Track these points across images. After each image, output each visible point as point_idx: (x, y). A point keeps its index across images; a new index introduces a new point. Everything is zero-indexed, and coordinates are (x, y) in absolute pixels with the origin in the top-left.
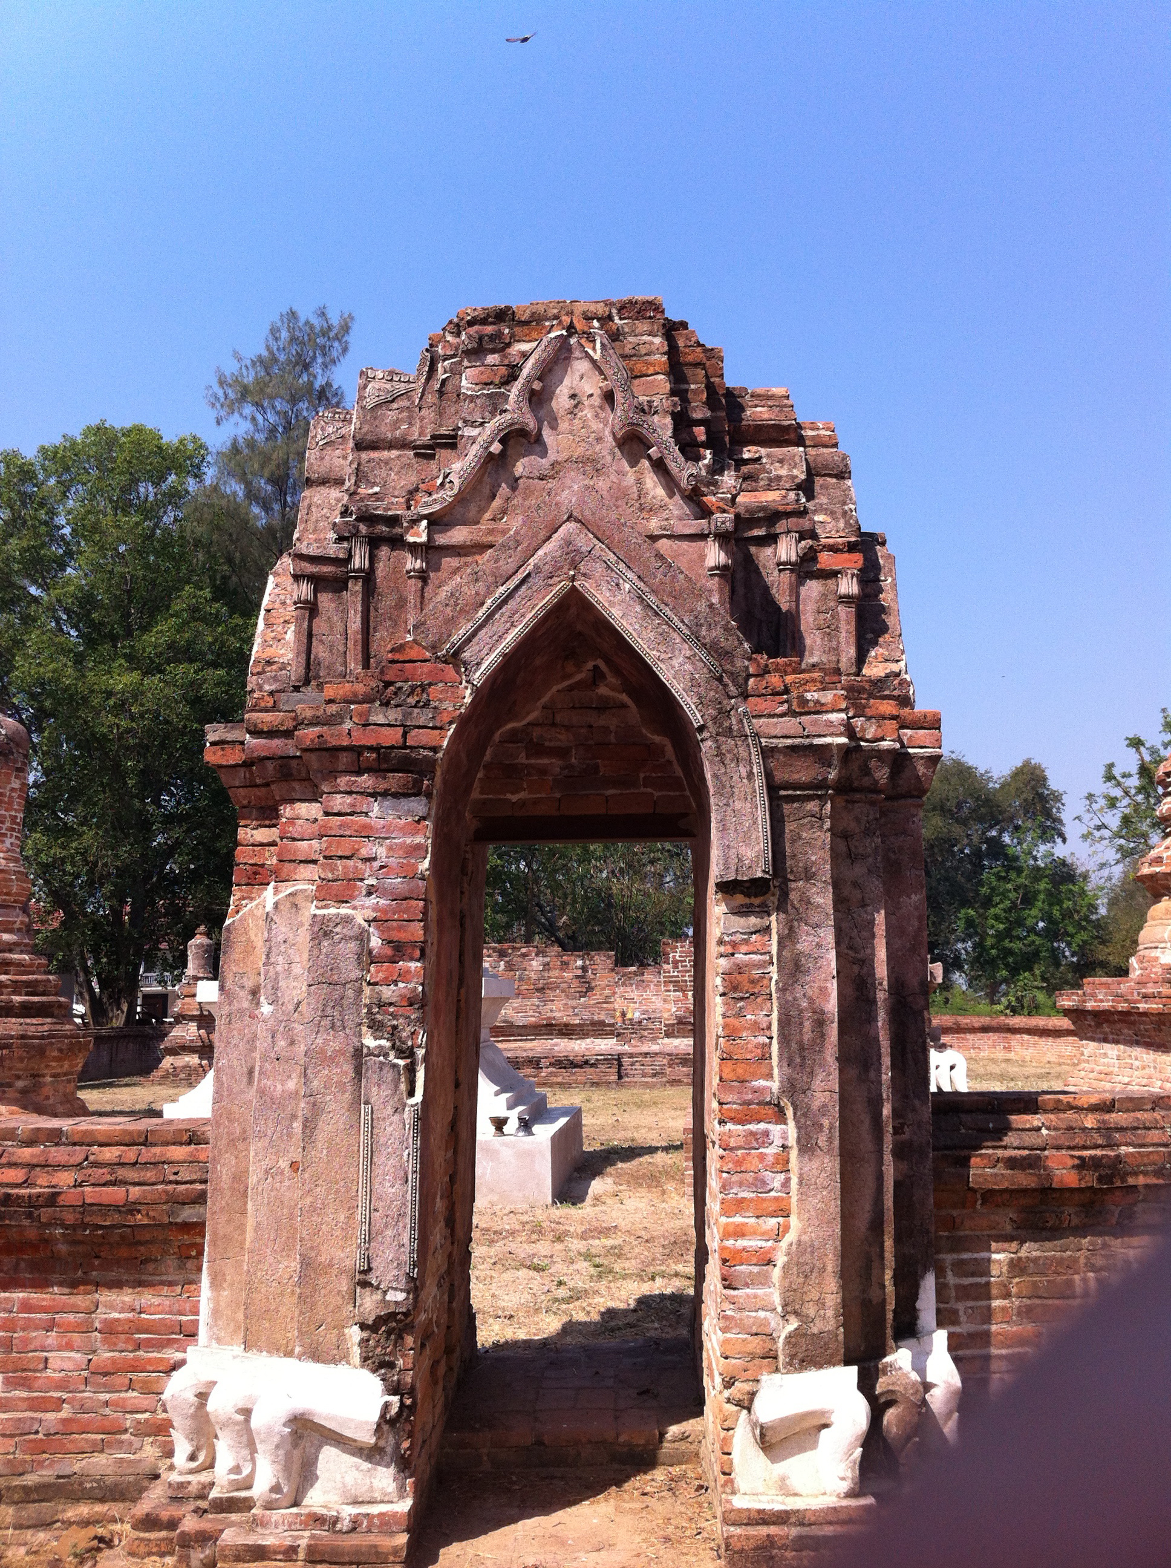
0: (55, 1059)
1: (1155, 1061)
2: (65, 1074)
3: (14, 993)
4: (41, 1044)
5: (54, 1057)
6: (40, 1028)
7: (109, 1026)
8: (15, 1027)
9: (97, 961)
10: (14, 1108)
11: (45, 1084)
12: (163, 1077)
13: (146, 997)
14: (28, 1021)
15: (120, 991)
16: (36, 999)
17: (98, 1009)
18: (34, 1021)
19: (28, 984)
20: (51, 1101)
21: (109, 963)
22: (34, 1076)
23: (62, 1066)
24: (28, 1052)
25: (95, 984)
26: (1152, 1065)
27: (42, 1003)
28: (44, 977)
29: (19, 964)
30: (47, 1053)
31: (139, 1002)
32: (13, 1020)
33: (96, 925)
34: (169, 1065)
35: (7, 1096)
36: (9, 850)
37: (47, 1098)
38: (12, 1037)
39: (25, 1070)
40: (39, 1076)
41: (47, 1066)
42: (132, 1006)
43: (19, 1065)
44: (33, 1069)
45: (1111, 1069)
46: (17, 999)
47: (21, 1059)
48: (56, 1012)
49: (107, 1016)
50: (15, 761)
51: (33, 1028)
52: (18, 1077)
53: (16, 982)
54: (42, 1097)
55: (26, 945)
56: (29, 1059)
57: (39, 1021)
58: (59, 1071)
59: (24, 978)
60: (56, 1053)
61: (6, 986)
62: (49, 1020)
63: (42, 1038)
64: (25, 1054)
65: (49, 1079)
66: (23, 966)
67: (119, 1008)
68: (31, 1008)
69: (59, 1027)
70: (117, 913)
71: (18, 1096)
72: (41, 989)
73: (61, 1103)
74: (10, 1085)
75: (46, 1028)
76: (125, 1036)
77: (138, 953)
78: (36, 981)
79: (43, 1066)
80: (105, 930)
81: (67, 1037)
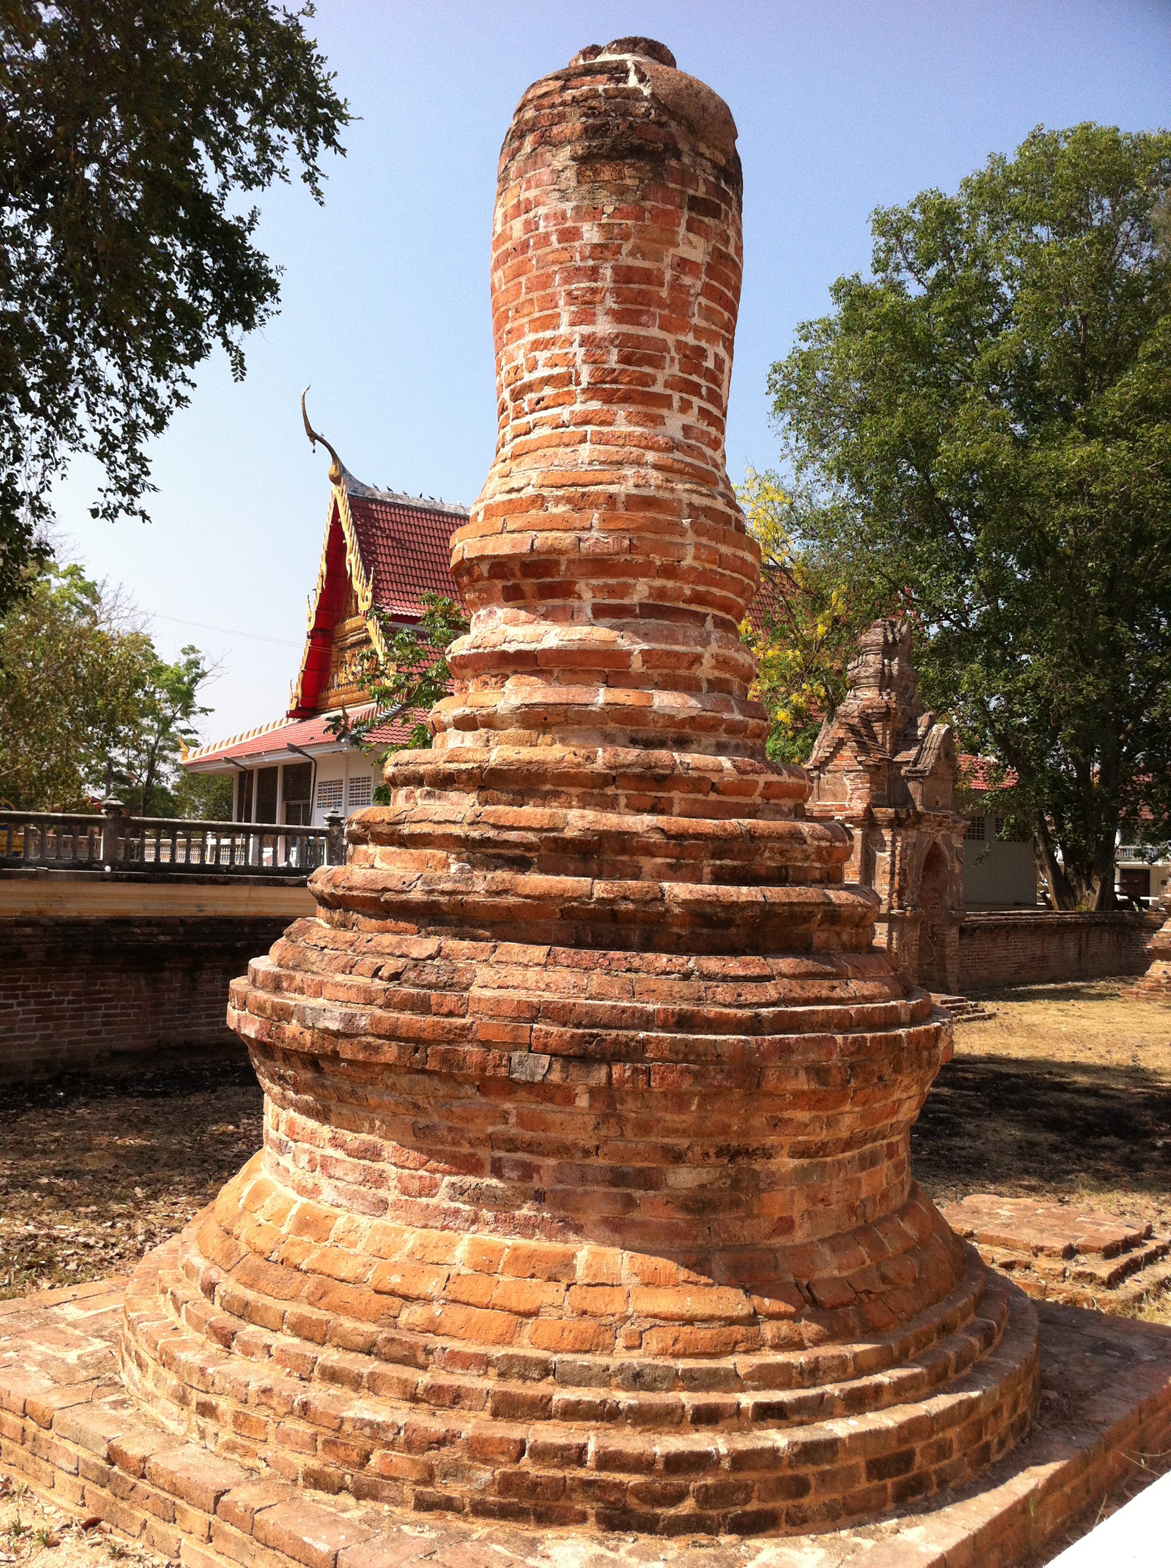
0: (799, 1099)
2: (848, 1145)
3: (675, 872)
4: (743, 1049)
5: (798, 1095)
6: (751, 993)
7: (1077, 909)
8: (663, 984)
9: (1060, 828)
10: (660, 1262)
11: (774, 1181)
12: (1151, 989)
13: (1125, 872)
14: (713, 964)
15: (1090, 866)
16: (745, 893)
17: (1064, 888)
18: (734, 966)
19: (720, 845)
20: (799, 1236)
21: (1074, 830)
22: (733, 1154)
23: (831, 1123)
24: (697, 1076)
25: (1059, 855)
27: (767, 910)
28: (780, 825)
29: (700, 783)
30: (771, 1080)
31: (1117, 880)
32: (663, 960)
33: (1057, 782)
34: (1160, 973)
35: (637, 1215)
36: (672, 446)
37: (786, 1226)
38: (647, 1021)
39: (700, 1133)
40: (748, 1153)
41: (776, 1124)
42: (1108, 885)
43: (671, 1118)
44: (725, 1130)
46: (679, 890)
47: (680, 1101)
48: (819, 937)
49: (1075, 897)
50: (686, 178)
51: (723, 992)
52: (677, 1157)
53: (680, 836)
54: (765, 1225)
55: (733, 729)
56: (705, 1098)
57: (754, 964)
58: (823, 1135)
59: (709, 825)
60: (803, 1083)
61: (649, 850)
62: (786, 964)
63: (754, 1026)
64: (686, 1084)
65: (787, 1163)
66: (713, 787)
67: (1090, 887)
68: (727, 923)
69: (820, 988)
70: (1084, 770)
71: (680, 1218)
72: (769, 861)
73: (836, 1243)
74: (649, 1180)
75: (771, 991)
76: (1097, 924)
77: (1113, 817)
78: (752, 836)
79: (758, 1121)
80: (1067, 789)
81: (844, 1024)
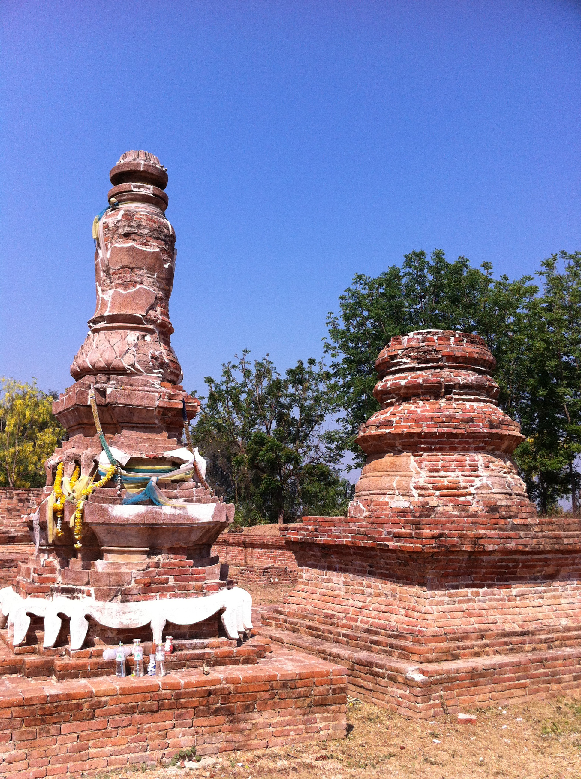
1: (394, 590)
26: (389, 594)
45: (336, 593)
